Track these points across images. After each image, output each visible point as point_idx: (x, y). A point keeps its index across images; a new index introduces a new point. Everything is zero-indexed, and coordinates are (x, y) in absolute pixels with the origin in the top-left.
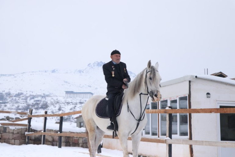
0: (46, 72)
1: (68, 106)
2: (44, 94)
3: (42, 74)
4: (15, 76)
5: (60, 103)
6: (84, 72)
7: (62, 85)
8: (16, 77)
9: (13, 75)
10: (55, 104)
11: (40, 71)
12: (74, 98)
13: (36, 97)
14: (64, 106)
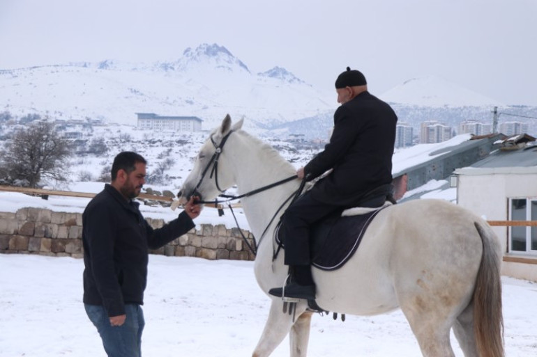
0: (85, 66)
1: (153, 148)
2: (88, 119)
3: (78, 71)
4: (15, 73)
5: (133, 142)
6: (176, 67)
7: (127, 98)
8: (16, 76)
9: (11, 73)
10: (121, 144)
11: (71, 64)
12: (158, 130)
13: (69, 126)
14: (143, 149)
